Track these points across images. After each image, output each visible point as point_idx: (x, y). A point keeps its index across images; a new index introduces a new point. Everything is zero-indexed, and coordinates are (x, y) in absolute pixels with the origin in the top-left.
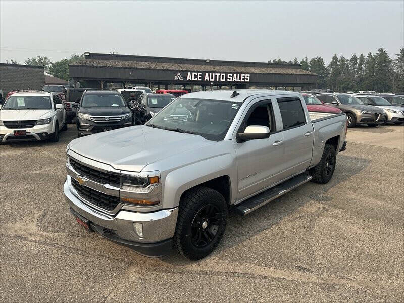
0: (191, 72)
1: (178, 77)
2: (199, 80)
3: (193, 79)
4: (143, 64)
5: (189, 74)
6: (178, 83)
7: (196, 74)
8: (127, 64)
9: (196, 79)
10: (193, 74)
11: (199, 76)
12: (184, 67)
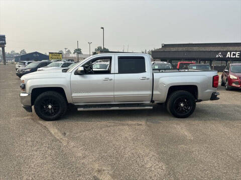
0: (231, 52)
1: (220, 55)
2: (237, 57)
3: (232, 57)
4: (195, 49)
5: (229, 53)
6: (219, 59)
7: (235, 53)
8: (184, 49)
9: (234, 57)
10: (232, 53)
11: (237, 55)
12: (225, 49)
